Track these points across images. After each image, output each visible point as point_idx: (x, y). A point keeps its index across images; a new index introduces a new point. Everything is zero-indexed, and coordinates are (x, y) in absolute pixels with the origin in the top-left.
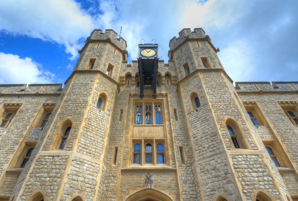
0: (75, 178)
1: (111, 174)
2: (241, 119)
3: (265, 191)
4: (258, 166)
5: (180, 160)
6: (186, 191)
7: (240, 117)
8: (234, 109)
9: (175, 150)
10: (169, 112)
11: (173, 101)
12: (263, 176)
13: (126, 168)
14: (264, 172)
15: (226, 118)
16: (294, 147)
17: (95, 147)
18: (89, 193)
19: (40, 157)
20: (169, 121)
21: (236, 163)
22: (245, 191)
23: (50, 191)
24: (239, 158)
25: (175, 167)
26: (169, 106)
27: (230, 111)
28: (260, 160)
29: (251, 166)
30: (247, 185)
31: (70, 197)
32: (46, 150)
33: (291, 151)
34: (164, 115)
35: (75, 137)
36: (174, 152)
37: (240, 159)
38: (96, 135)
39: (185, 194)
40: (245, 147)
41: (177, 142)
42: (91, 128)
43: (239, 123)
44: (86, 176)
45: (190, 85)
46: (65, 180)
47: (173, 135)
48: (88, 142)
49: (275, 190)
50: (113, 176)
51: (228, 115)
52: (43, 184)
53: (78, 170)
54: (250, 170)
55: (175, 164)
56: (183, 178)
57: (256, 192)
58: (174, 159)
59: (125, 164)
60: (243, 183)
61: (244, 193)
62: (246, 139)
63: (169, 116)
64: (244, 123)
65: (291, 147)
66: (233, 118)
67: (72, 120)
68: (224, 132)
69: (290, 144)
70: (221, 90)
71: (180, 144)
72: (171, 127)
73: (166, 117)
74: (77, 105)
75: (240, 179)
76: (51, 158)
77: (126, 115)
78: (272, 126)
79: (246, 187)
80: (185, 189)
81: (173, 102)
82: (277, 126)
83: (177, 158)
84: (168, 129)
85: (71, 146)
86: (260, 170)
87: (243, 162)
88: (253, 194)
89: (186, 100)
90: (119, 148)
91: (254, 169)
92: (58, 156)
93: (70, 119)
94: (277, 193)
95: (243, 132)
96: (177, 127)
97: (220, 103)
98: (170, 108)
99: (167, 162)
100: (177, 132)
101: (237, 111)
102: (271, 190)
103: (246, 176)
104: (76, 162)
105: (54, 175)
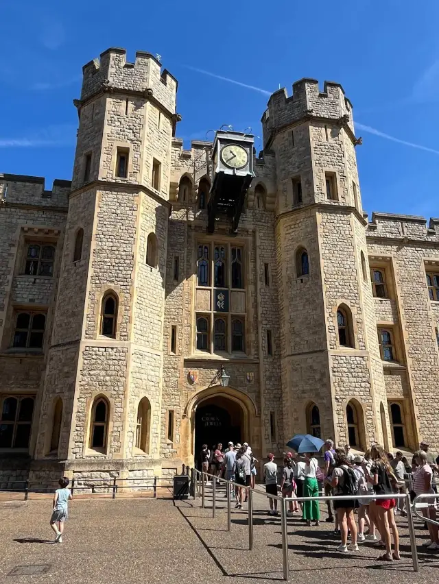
0: (138, 375)
1: (171, 364)
2: (358, 306)
3: (358, 399)
4: (360, 370)
5: (267, 349)
6: (269, 389)
7: (357, 302)
8: (352, 288)
9: (260, 335)
10: (255, 267)
11: (265, 247)
12: (362, 382)
13: (190, 357)
14: (364, 377)
15: (339, 302)
16: (418, 337)
17: (152, 332)
18: (154, 393)
19: (87, 349)
20: (255, 284)
21: (336, 366)
22: (338, 397)
23: (115, 393)
24: (341, 359)
25: (258, 358)
26: (258, 257)
27: (348, 291)
28: (364, 363)
29: (352, 370)
30: (341, 390)
31: (137, 398)
32: (91, 338)
33: (412, 342)
34: (248, 273)
35: (129, 321)
36: (258, 336)
37: (342, 362)
38: (152, 312)
39: (268, 393)
40: (351, 345)
41: (264, 322)
42: (144, 304)
43: (354, 311)
44: (148, 372)
45: (299, 229)
46: (130, 379)
47: (260, 310)
48: (144, 325)
49: (369, 398)
50: (174, 368)
51: (343, 297)
52: (103, 384)
53: (140, 365)
54: (350, 375)
55: (258, 354)
56: (268, 374)
57: (348, 399)
58: (258, 347)
59: (189, 352)
60: (338, 389)
61: (336, 399)
62: (355, 335)
63: (255, 275)
64: (359, 312)
65: (415, 336)
66: (348, 303)
67: (117, 291)
68: (332, 324)
69: (416, 331)
70: (343, 251)
71: (268, 326)
72: (256, 296)
73: (251, 277)
74: (117, 261)
75: (336, 384)
76: (103, 350)
77: (185, 270)
78: (401, 302)
79: (339, 393)
80: (268, 387)
81: (264, 249)
82: (407, 303)
83: (262, 347)
84: (252, 300)
85: (126, 334)
86: (360, 374)
87: (345, 365)
88: (344, 401)
89: (288, 256)
90: (179, 328)
91: (354, 374)
92: (112, 348)
93: (113, 288)
94: (371, 401)
95: (355, 324)
96: (266, 297)
97: (336, 276)
98: (258, 261)
99: (247, 350)
100: (266, 306)
101: (356, 291)
102: (364, 397)
103: (342, 381)
104: (136, 356)
105: (114, 373)
